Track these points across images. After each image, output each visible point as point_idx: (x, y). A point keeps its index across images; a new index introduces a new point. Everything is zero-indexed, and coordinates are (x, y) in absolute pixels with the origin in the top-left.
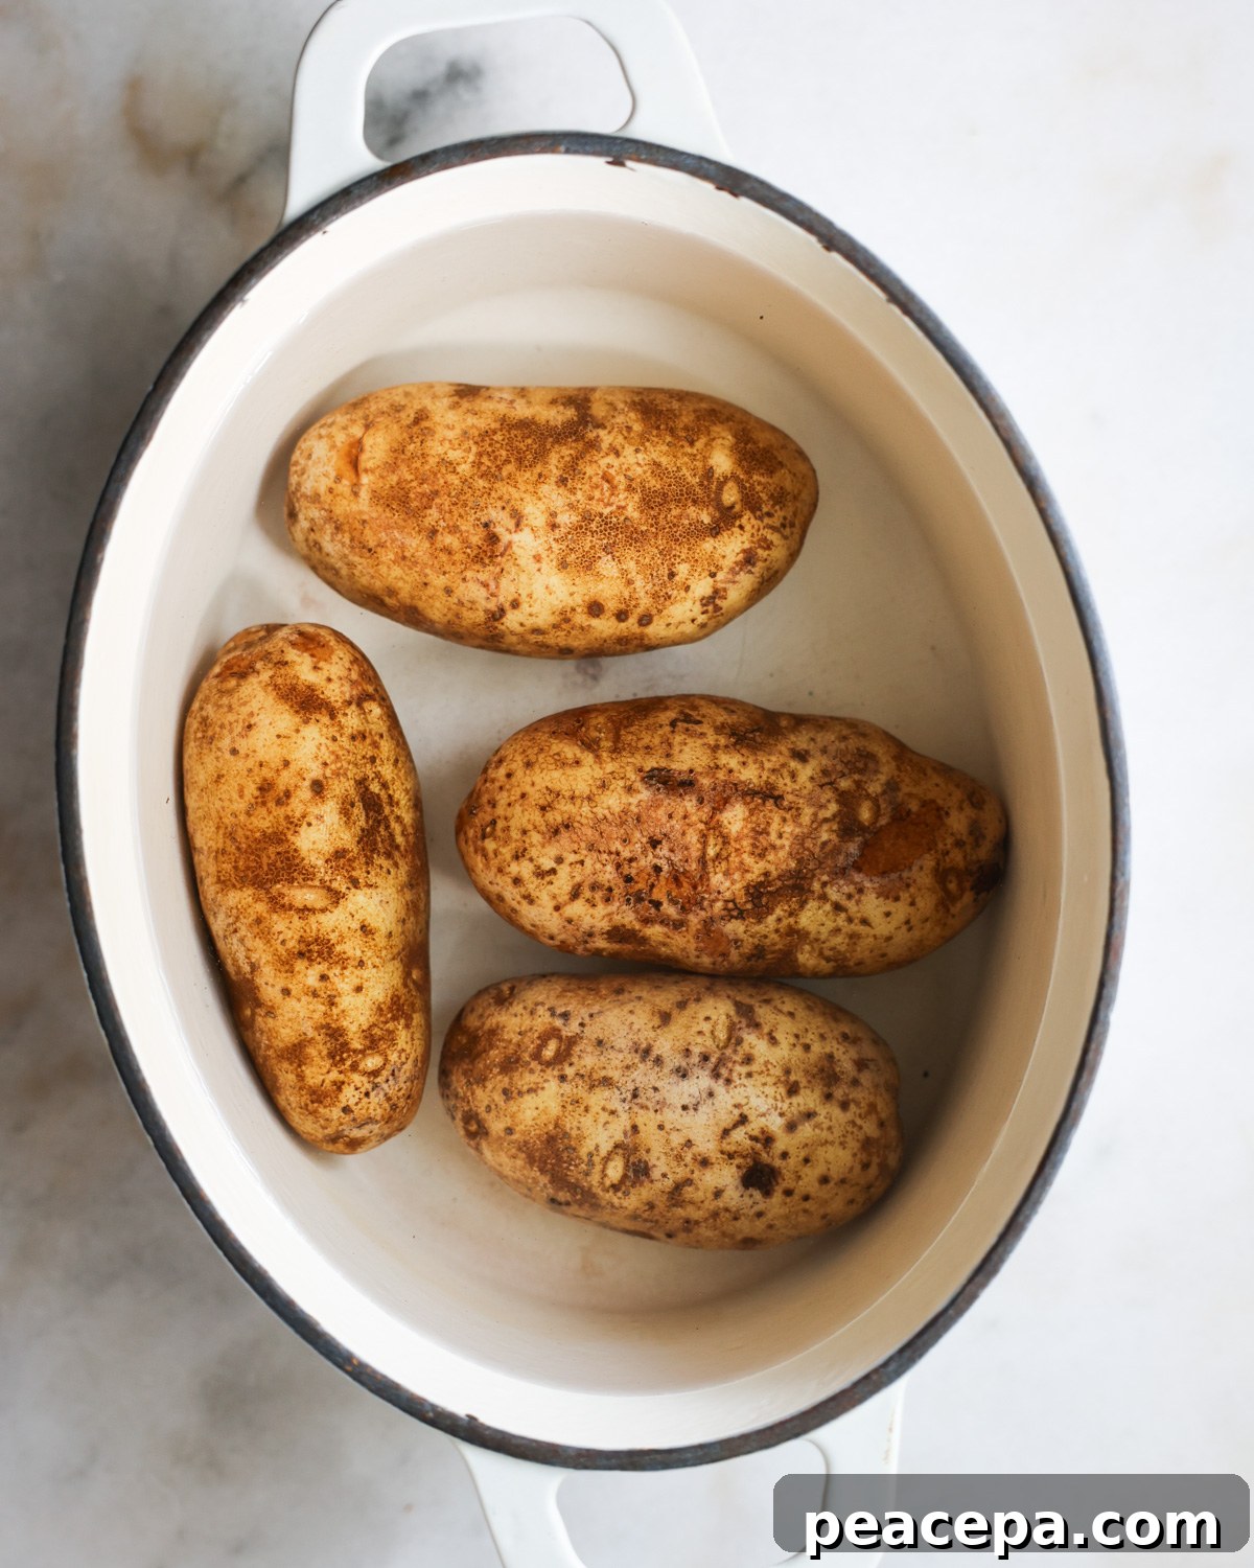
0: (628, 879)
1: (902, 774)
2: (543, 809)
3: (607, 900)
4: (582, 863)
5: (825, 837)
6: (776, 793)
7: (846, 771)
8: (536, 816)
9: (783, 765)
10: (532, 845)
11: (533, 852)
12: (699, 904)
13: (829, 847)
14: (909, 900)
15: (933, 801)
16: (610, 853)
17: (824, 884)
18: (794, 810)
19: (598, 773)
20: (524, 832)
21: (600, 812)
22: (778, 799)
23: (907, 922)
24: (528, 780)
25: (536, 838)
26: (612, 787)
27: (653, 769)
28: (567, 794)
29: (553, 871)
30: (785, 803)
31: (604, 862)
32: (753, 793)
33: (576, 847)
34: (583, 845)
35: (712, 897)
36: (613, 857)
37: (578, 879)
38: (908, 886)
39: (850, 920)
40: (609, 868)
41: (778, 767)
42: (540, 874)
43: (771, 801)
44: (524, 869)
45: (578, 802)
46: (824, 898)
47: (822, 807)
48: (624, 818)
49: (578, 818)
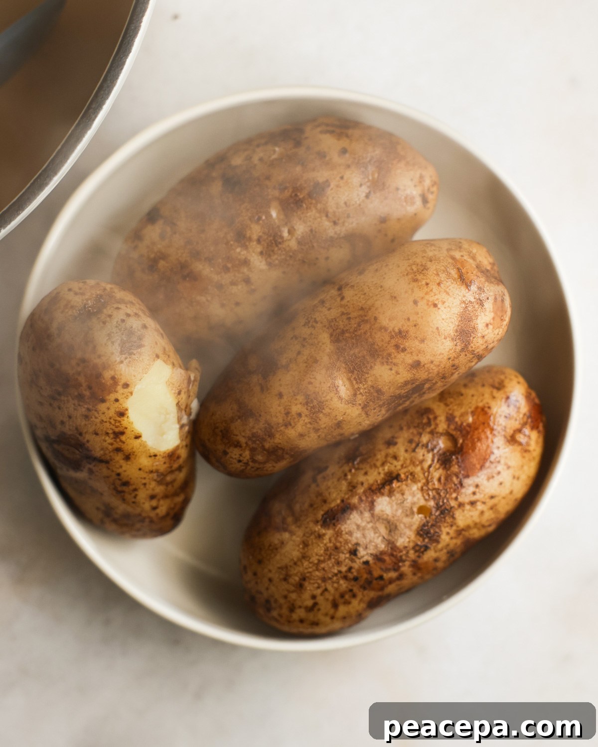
0: (356, 579)
1: (451, 406)
2: (285, 579)
3: (354, 596)
4: (326, 590)
5: (436, 475)
6: (394, 475)
7: (421, 430)
8: (285, 586)
9: (387, 456)
10: (295, 600)
11: (298, 603)
12: (401, 560)
13: (443, 479)
14: (505, 467)
15: (477, 408)
16: (336, 575)
17: (456, 499)
18: (409, 476)
19: (297, 539)
20: (286, 597)
21: (315, 559)
22: (397, 477)
23: (514, 477)
24: (266, 571)
25: (293, 596)
26: (310, 542)
27: (323, 516)
28: (291, 563)
29: (315, 604)
30: (403, 476)
31: (337, 581)
32: (383, 485)
33: (316, 585)
34: (319, 581)
35: (404, 552)
36: (339, 575)
37: (331, 598)
38: (499, 462)
39: (484, 503)
40: (342, 582)
41: (384, 459)
42: (310, 609)
43: (395, 481)
44: (300, 613)
45: (299, 563)
46: (461, 505)
47: (422, 462)
48: (328, 553)
49: (306, 571)
